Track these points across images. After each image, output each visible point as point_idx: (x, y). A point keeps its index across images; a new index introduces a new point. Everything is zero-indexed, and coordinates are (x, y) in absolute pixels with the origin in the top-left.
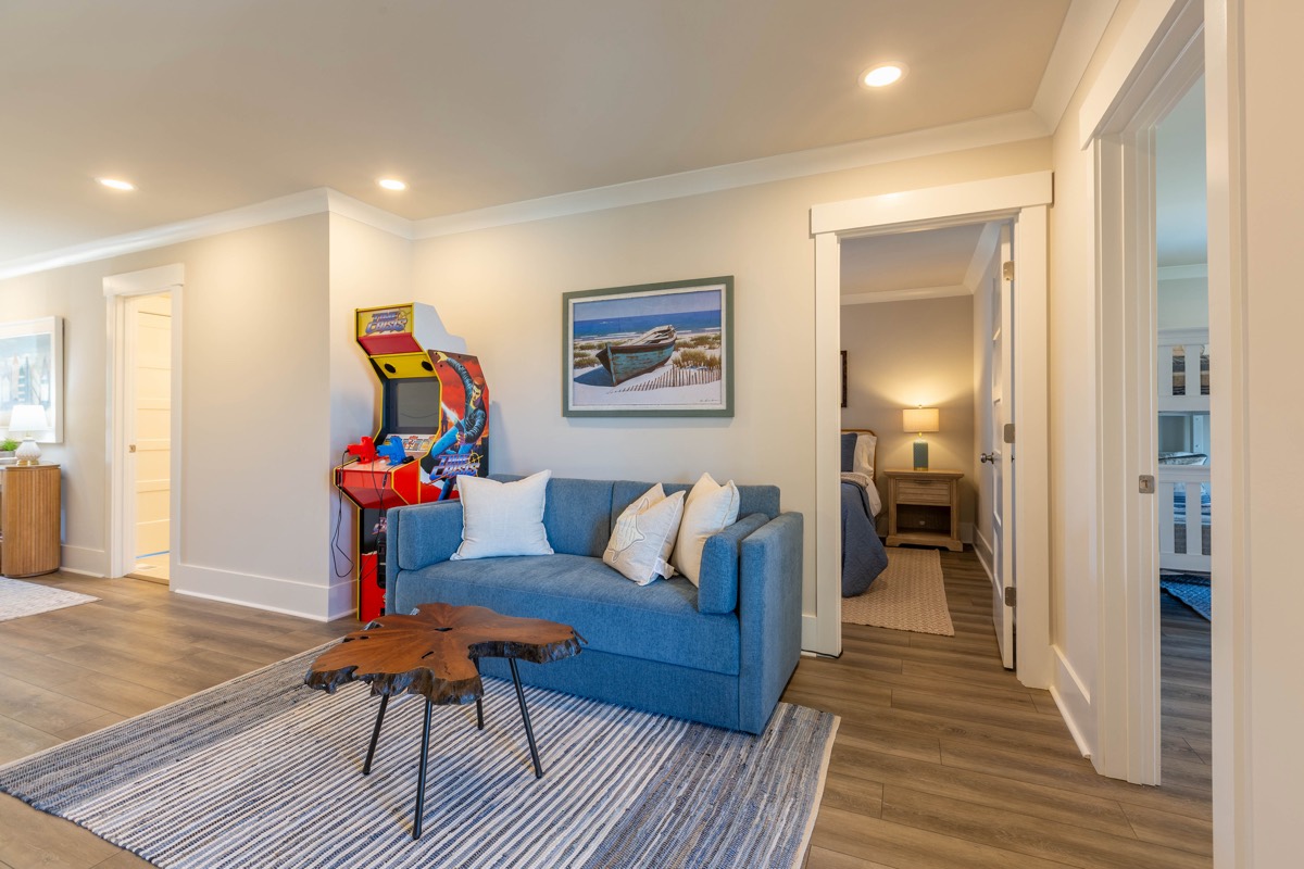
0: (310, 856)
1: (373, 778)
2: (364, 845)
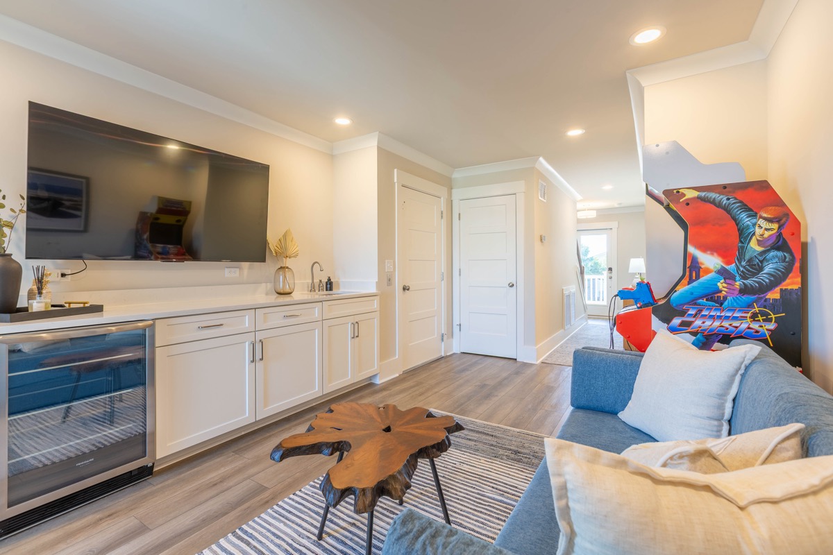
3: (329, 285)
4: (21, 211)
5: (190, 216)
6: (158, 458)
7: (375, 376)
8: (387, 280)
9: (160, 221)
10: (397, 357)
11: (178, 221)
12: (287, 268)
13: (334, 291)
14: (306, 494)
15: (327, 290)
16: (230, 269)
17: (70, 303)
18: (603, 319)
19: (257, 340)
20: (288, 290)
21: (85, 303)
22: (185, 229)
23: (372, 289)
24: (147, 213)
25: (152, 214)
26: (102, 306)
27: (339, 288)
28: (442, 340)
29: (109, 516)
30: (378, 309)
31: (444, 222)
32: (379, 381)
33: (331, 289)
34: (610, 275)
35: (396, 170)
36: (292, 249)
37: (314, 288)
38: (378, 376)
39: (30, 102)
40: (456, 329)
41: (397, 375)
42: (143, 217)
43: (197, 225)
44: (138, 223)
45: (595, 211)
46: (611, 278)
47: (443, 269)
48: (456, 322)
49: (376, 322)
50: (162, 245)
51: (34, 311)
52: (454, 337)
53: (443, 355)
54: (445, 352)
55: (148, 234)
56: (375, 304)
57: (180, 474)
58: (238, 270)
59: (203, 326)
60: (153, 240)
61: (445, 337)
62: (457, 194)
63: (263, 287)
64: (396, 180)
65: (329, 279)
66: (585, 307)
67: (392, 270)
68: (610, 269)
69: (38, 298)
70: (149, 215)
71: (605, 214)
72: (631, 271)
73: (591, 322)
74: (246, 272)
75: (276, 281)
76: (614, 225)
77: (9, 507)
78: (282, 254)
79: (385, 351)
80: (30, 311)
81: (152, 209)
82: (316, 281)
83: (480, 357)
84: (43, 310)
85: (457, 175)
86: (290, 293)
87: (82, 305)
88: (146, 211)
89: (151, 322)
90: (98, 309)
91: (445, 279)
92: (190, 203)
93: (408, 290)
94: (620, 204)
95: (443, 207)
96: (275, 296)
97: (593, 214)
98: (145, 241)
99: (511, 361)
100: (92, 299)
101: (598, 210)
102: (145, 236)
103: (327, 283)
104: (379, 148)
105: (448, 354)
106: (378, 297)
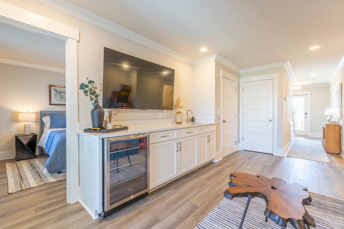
0: (229, 215)
1: (266, 224)
2: (234, 224)
3: (193, 120)
4: (101, 90)
5: (131, 92)
6: (150, 189)
7: (214, 159)
8: (218, 118)
9: (121, 94)
10: (221, 151)
11: (127, 94)
12: (180, 112)
13: (195, 122)
14: (217, 211)
15: (192, 122)
16: (160, 113)
17: (115, 126)
18: (302, 137)
19: (178, 142)
20: (180, 122)
21: (121, 126)
22: (129, 97)
23: (213, 122)
24: (116, 91)
25: (118, 91)
26: (128, 127)
27: (196, 121)
28: (236, 144)
29: (141, 212)
30: (215, 130)
31: (236, 92)
32: (216, 161)
33: (194, 122)
34: (306, 116)
35: (221, 70)
36: (181, 105)
37: (188, 121)
38: (215, 159)
39: (104, 47)
40: (241, 140)
41: (221, 159)
42: (114, 93)
43: (133, 95)
44: (112, 95)
45: (300, 87)
46: (306, 118)
47: (236, 113)
48: (241, 136)
49: (215, 136)
50: (121, 103)
51: (109, 129)
52: (240, 142)
53: (236, 151)
54: (237, 150)
55: (116, 99)
56: (214, 128)
57: (158, 196)
58: (162, 113)
59: (163, 136)
60: (118, 101)
61: (237, 143)
62: (242, 80)
63: (171, 120)
64: (221, 75)
65: (193, 117)
66: (295, 131)
67: (220, 114)
68: (306, 114)
69: (110, 124)
70: (117, 92)
71: (305, 88)
72: (325, 114)
73: (297, 138)
74: (165, 113)
75: (176, 117)
76: (309, 93)
77: (110, 205)
78: (178, 106)
79: (218, 149)
80: (107, 129)
81: (119, 89)
82: (189, 118)
83: (254, 152)
84: (112, 129)
85: (242, 72)
86: (181, 123)
87: (120, 127)
88: (116, 90)
89: (148, 134)
90: (126, 128)
91: (237, 117)
92: (131, 86)
93: (225, 122)
94: (314, 83)
95: (236, 86)
96: (175, 124)
97: (299, 88)
98: (115, 102)
99: (270, 155)
100: (124, 124)
101: (302, 86)
102: (115, 100)
103: (192, 119)
104: (216, 61)
105: (238, 150)
106: (215, 125)
